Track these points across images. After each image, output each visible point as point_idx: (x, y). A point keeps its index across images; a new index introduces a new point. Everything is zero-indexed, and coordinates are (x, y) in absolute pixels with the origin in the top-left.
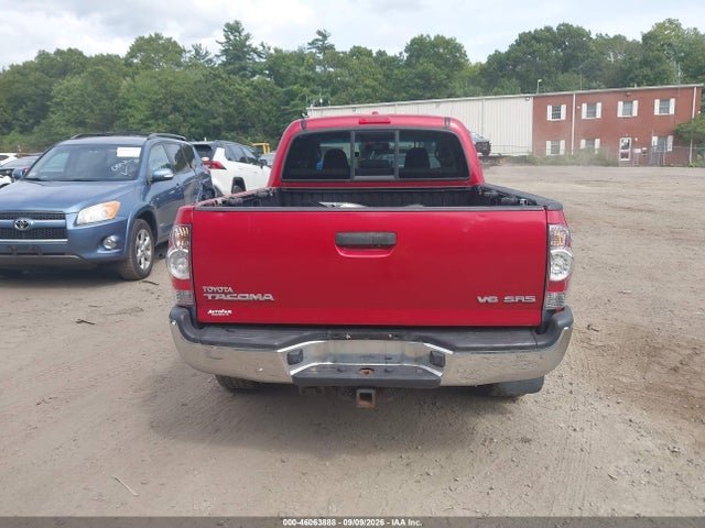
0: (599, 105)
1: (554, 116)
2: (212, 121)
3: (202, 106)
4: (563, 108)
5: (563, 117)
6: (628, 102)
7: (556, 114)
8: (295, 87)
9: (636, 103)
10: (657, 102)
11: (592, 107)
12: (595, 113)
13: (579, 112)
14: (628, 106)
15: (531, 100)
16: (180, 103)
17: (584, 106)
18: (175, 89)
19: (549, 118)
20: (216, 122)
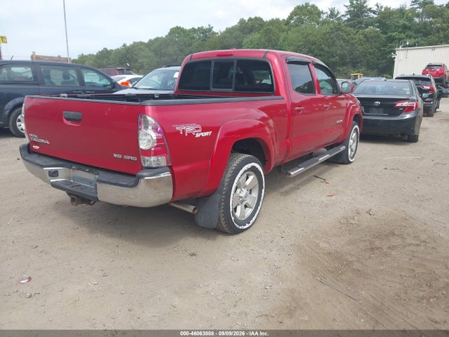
2: (331, 59)
3: (326, 49)
8: (394, 34)
16: (313, 47)
18: (311, 38)
20: (334, 60)
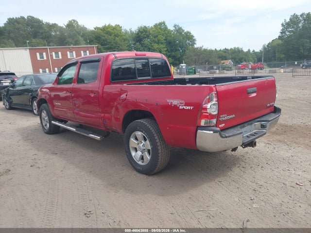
0: (60, 53)
1: (41, 58)
4: (44, 54)
5: (45, 58)
6: (71, 52)
7: (42, 57)
9: (74, 52)
10: (82, 52)
11: (57, 54)
12: (59, 56)
13: (52, 56)
14: (71, 54)
15: (28, 50)
17: (54, 53)
19: (39, 58)
